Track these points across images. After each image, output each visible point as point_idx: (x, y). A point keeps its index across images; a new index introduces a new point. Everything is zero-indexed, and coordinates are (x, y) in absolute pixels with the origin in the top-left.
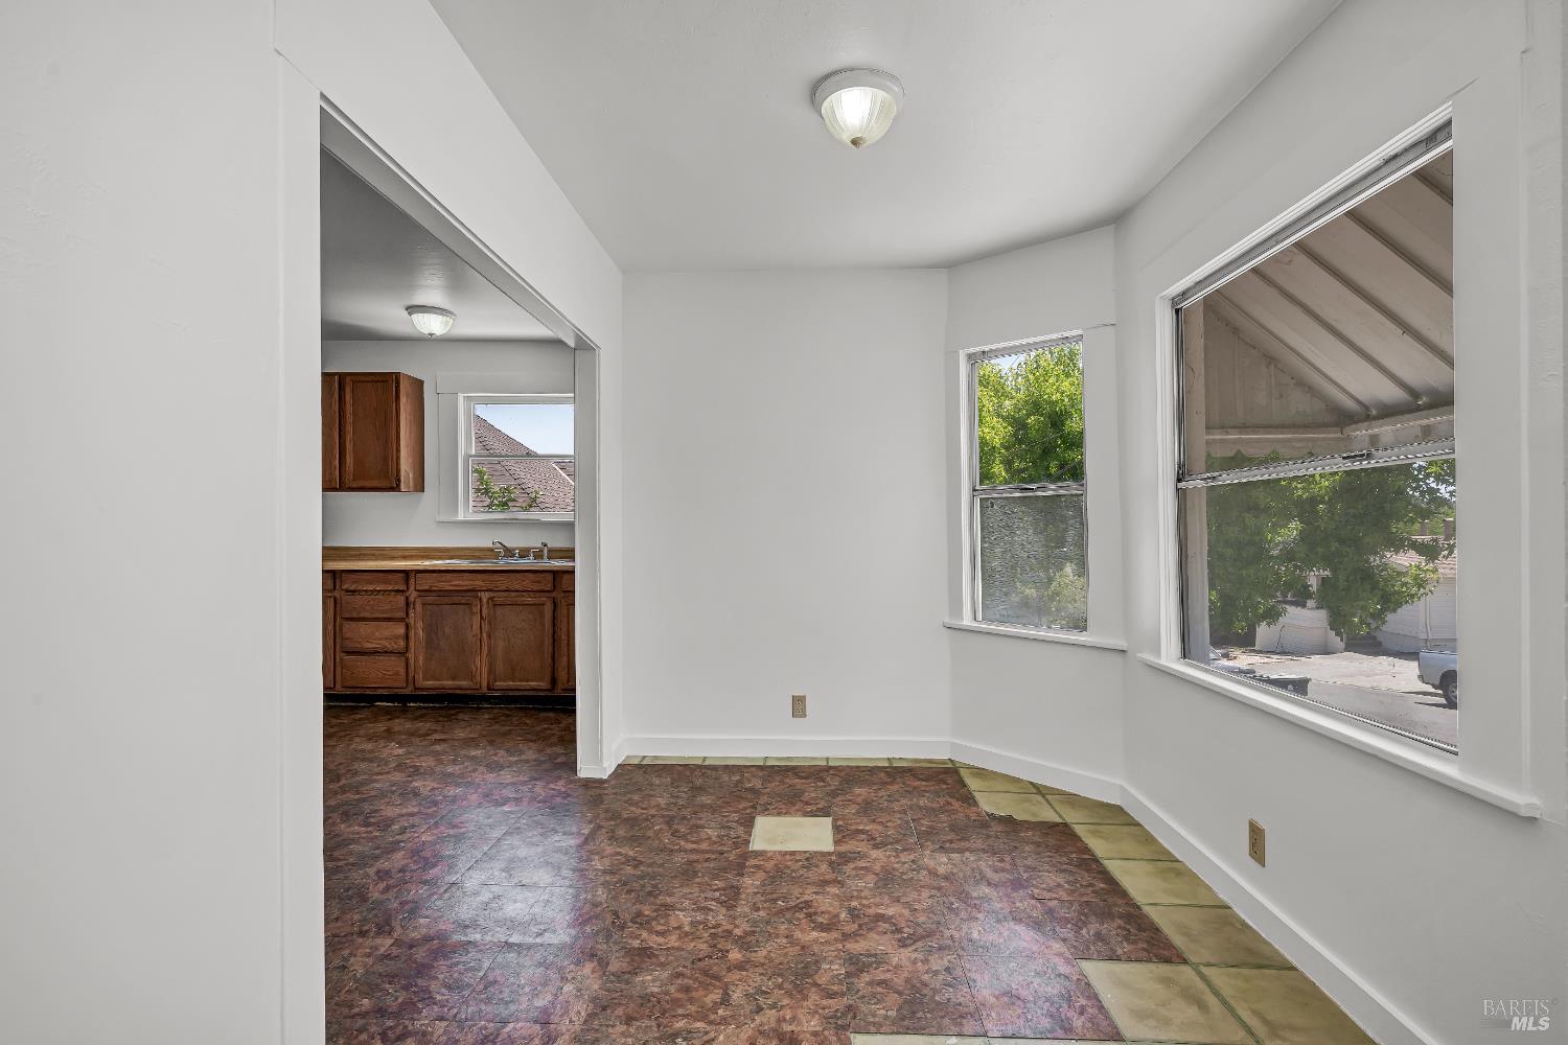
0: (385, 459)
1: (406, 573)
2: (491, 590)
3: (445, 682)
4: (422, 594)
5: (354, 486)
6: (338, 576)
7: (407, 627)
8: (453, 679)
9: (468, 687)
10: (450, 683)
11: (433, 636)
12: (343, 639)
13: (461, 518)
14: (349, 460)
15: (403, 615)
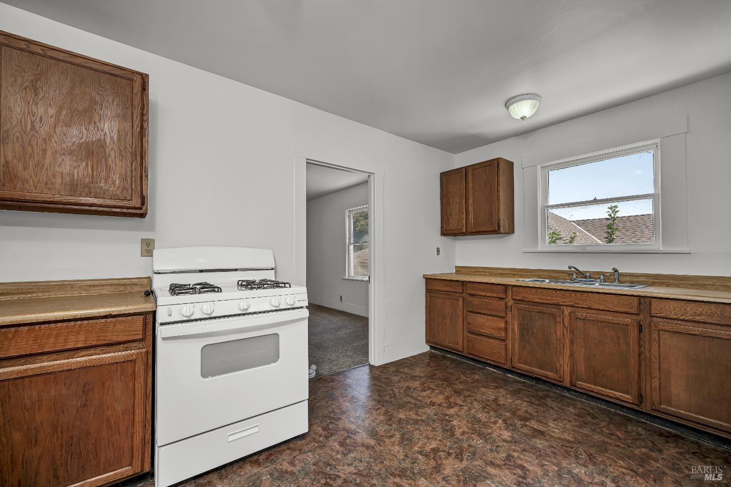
0: (491, 214)
1: (506, 286)
2: (572, 306)
3: (534, 369)
4: (517, 302)
5: (474, 231)
6: (465, 284)
7: (506, 322)
8: (541, 367)
9: (553, 378)
10: (537, 370)
11: (525, 333)
12: (468, 323)
13: (539, 249)
14: (471, 216)
15: (503, 315)
